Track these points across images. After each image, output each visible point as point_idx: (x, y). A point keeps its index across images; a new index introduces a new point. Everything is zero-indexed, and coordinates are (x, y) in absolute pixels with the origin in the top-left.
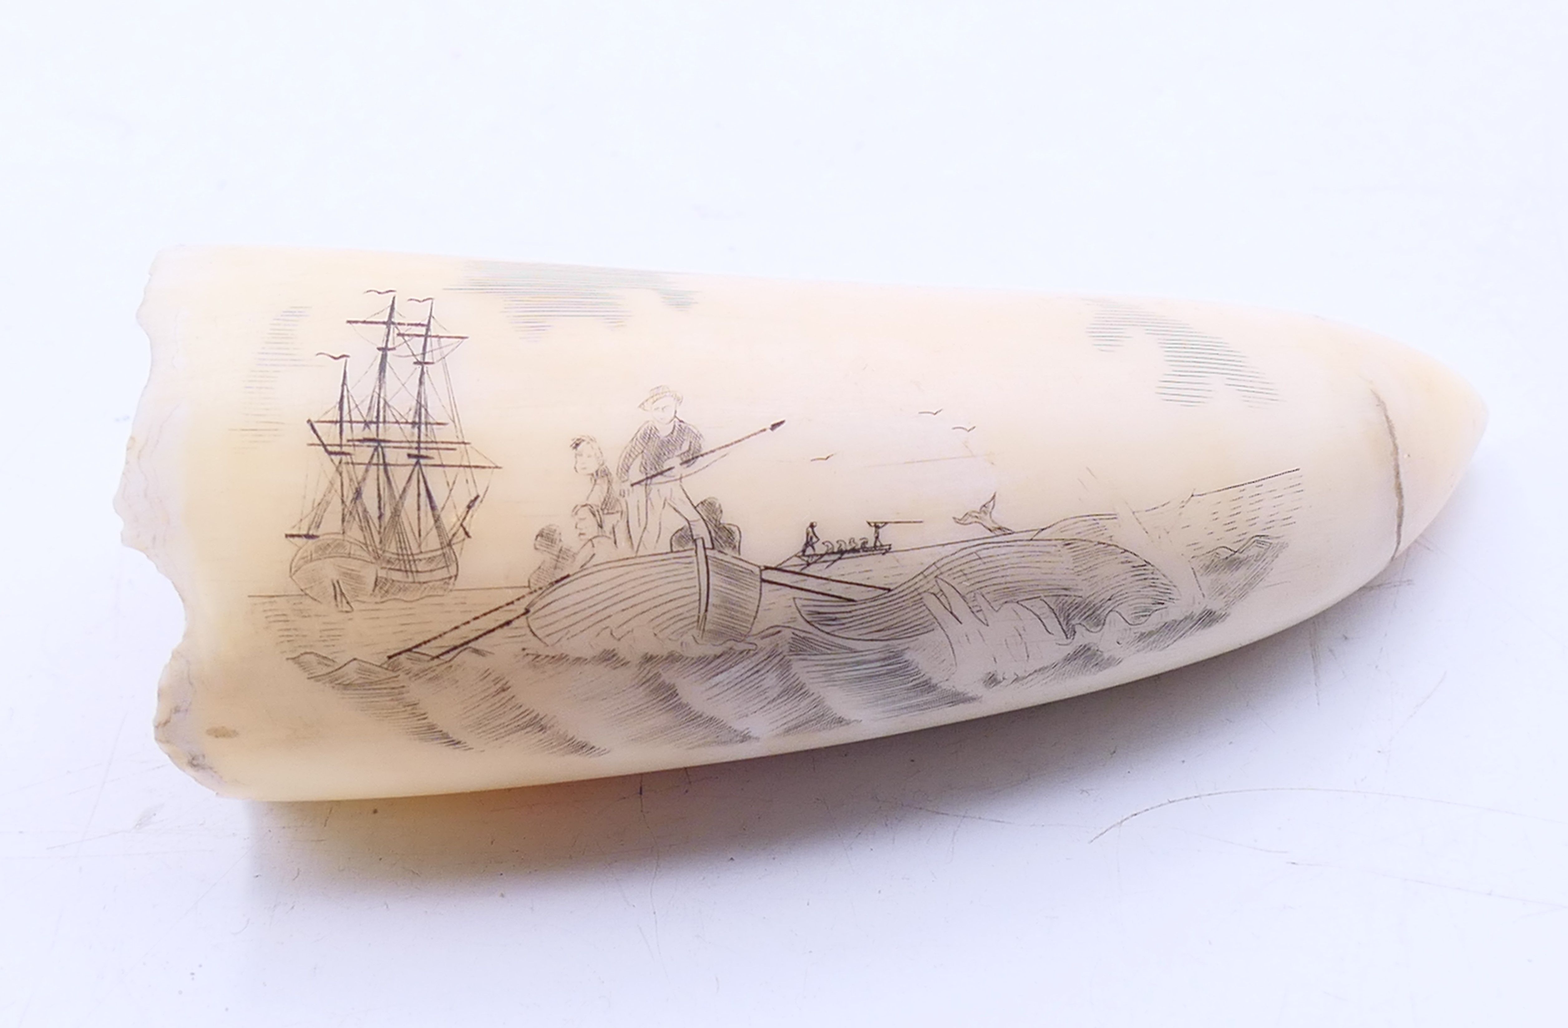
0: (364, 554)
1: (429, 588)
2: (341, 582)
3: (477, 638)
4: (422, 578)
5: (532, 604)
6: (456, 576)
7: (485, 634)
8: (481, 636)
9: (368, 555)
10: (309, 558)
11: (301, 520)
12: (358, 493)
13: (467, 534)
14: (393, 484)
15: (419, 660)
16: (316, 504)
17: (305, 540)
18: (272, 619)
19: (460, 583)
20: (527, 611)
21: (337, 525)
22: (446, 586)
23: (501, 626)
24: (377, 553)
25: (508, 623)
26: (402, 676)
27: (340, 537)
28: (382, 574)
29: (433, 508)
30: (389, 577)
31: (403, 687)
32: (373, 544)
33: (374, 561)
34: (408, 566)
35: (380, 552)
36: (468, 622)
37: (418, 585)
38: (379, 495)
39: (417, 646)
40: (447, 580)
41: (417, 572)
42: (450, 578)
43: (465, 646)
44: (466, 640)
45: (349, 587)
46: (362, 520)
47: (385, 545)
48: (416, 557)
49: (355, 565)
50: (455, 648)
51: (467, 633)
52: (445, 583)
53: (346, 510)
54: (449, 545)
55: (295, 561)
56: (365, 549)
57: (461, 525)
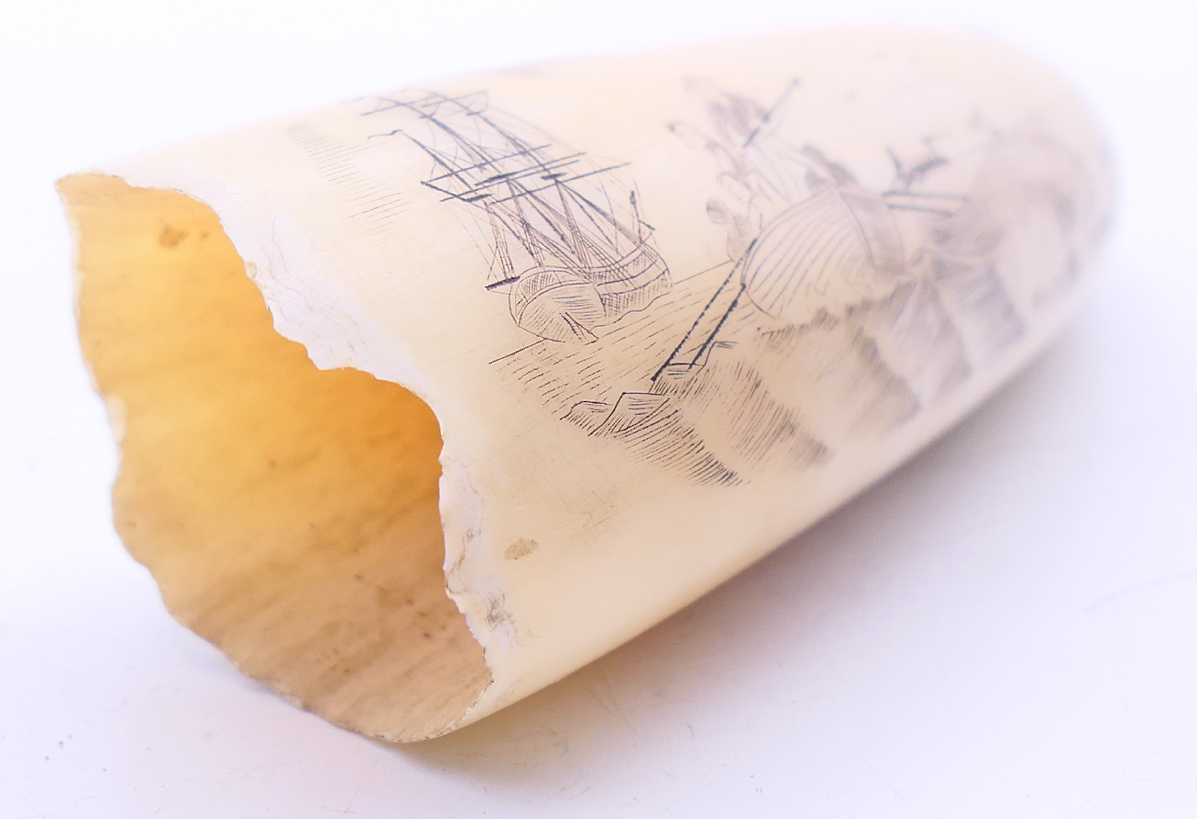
0: (575, 277)
1: (652, 290)
2: (569, 313)
3: (717, 330)
4: (640, 281)
5: (743, 277)
6: (667, 269)
7: (722, 322)
8: (719, 326)
9: (579, 278)
10: (524, 300)
11: (491, 268)
12: (526, 225)
13: (649, 227)
14: (550, 205)
15: (680, 372)
16: (494, 248)
17: (508, 286)
18: (527, 378)
19: (675, 275)
20: (744, 286)
21: (530, 261)
22: (664, 282)
23: (730, 309)
24: (584, 272)
25: (735, 303)
26: (673, 398)
27: (540, 270)
28: (602, 290)
29: (604, 214)
30: (610, 292)
31: (677, 411)
32: (576, 266)
33: (587, 281)
34: (620, 275)
35: (587, 270)
36: (703, 314)
37: (641, 290)
38: (547, 220)
39: (672, 357)
40: (662, 277)
41: (632, 277)
42: (664, 273)
43: (712, 342)
44: (709, 334)
45: (580, 316)
46: (549, 247)
47: (586, 262)
48: (622, 263)
49: (572, 291)
50: (704, 347)
51: (707, 325)
52: (662, 280)
53: (526, 242)
54: (642, 242)
55: (513, 309)
56: (571, 272)
57: (639, 221)
